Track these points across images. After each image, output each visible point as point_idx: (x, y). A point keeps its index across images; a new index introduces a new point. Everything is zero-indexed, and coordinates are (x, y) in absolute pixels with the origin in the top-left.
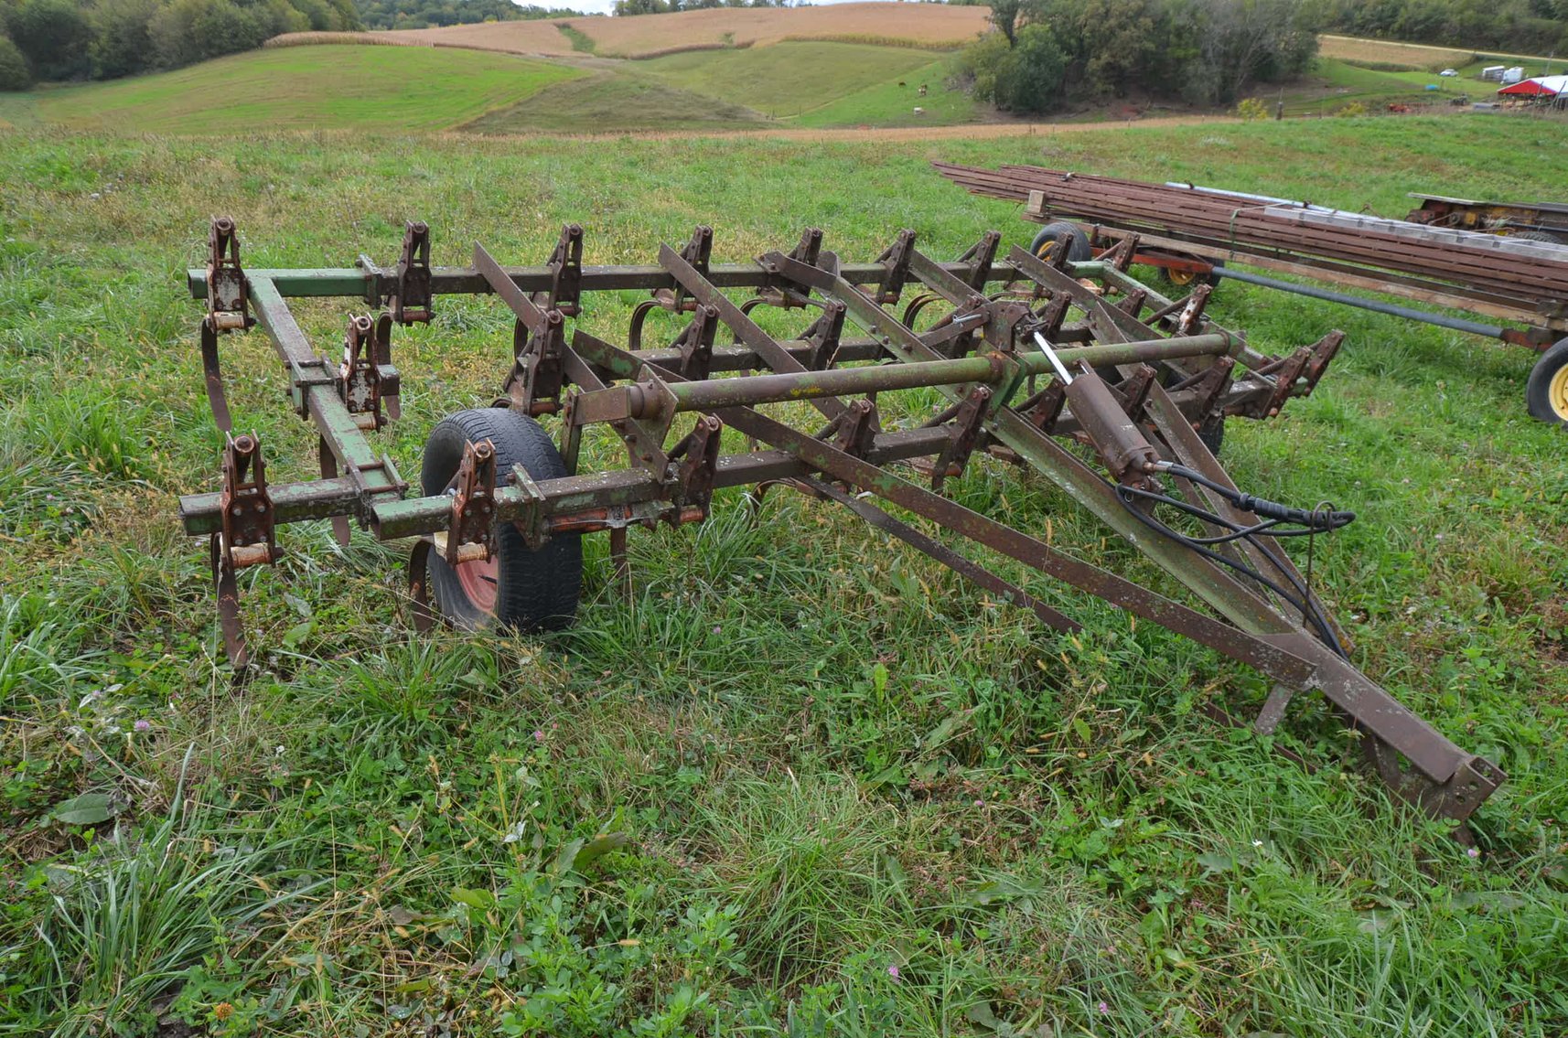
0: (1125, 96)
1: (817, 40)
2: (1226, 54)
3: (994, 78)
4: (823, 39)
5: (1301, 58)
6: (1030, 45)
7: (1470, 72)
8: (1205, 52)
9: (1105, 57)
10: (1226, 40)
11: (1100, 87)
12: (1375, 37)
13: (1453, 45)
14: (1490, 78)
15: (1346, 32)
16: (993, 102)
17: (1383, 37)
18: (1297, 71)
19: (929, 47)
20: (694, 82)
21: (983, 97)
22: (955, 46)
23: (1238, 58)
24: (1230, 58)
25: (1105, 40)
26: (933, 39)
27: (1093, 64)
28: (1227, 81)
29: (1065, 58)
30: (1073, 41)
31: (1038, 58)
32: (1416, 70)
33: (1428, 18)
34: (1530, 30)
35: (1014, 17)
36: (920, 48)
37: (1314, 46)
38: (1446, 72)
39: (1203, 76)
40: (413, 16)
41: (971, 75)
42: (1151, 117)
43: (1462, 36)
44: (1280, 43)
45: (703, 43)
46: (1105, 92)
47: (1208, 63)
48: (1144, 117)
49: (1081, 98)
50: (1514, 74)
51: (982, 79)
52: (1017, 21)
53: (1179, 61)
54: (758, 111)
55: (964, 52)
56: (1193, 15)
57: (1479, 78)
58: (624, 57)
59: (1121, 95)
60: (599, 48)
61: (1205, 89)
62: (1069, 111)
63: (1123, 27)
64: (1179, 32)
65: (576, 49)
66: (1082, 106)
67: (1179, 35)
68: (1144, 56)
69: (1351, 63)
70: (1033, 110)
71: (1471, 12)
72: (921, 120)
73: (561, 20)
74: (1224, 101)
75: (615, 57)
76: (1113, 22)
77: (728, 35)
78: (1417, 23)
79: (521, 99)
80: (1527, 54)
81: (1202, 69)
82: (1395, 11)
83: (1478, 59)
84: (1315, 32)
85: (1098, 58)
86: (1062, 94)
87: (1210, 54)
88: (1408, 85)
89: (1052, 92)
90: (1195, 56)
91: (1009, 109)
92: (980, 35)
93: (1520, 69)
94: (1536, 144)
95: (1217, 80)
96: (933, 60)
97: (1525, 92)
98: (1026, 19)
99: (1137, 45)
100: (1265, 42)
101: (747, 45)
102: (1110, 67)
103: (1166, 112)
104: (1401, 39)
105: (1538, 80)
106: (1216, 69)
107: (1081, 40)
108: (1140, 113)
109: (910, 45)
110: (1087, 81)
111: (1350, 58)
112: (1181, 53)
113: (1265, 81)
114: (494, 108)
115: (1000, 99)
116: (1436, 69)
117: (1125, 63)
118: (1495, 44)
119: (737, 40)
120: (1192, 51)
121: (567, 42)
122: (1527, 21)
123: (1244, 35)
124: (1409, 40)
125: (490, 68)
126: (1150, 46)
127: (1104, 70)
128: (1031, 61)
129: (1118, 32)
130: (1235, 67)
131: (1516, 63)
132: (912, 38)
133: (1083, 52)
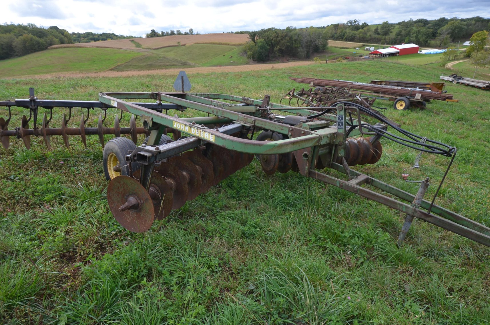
0: (284, 56)
1: (203, 43)
2: (307, 46)
3: (252, 53)
4: (205, 43)
5: (325, 46)
6: (260, 44)
7: (363, 48)
8: (302, 45)
9: (278, 47)
10: (307, 42)
11: (278, 54)
12: (340, 41)
13: (358, 42)
14: (367, 50)
15: (333, 39)
16: (252, 59)
17: (342, 41)
18: (324, 49)
19: (234, 45)
20: (171, 55)
21: (249, 58)
22: (241, 45)
23: (310, 47)
24: (308, 47)
25: (278, 43)
26: (234, 43)
27: (275, 49)
28: (308, 52)
29: (268, 47)
30: (270, 43)
31: (262, 47)
32: (350, 48)
33: (352, 36)
34: (375, 38)
36: (231, 45)
37: (327, 43)
38: (357, 49)
39: (302, 51)
40: (86, 39)
41: (245, 52)
42: (290, 62)
43: (360, 40)
44: (319, 42)
45: (172, 45)
46: (279, 56)
47: (303, 48)
48: (289, 62)
49: (274, 57)
50: (372, 49)
51: (249, 53)
52: (256, 38)
53: (296, 48)
54: (191, 63)
55: (243, 46)
56: (298, 36)
57: (364, 50)
58: (151, 49)
59: (283, 56)
60: (143, 46)
61: (303, 54)
62: (271, 61)
63: (282, 40)
64: (295, 41)
65: (137, 47)
66: (273, 59)
67: (295, 42)
68: (288, 47)
69: (335, 47)
70: (262, 61)
71: (361, 34)
72: (233, 64)
73: (131, 39)
74: (308, 57)
75: (148, 49)
76: (279, 38)
77: (179, 43)
78: (349, 37)
79: (127, 61)
80: (375, 44)
81: (302, 49)
82: (344, 35)
83: (364, 45)
84: (327, 40)
85: (277, 47)
86: (269, 56)
87: (303, 46)
88: (349, 52)
89: (266, 56)
90: (300, 46)
91: (256, 60)
92: (247, 42)
93: (373, 48)
94: (382, 67)
95: (306, 52)
96: (235, 48)
97: (375, 53)
98: (258, 38)
99: (286, 44)
100: (316, 43)
101: (184, 45)
102: (280, 49)
103: (294, 60)
104: (346, 41)
105: (378, 50)
106: (305, 49)
107: (272, 43)
108: (288, 61)
109: (229, 44)
110: (274, 53)
111: (335, 46)
112: (296, 46)
113: (316, 52)
114: (119, 64)
115: (254, 58)
116: (355, 48)
117: (283, 48)
118: (367, 41)
119: (182, 43)
120: (299, 45)
121: (134, 45)
122: (374, 36)
123: (311, 41)
124: (348, 41)
125: (116, 53)
126: (289, 44)
127: (278, 50)
128: (260, 48)
129: (281, 41)
130: (309, 49)
131: (373, 46)
132: (229, 43)
133: (273, 46)
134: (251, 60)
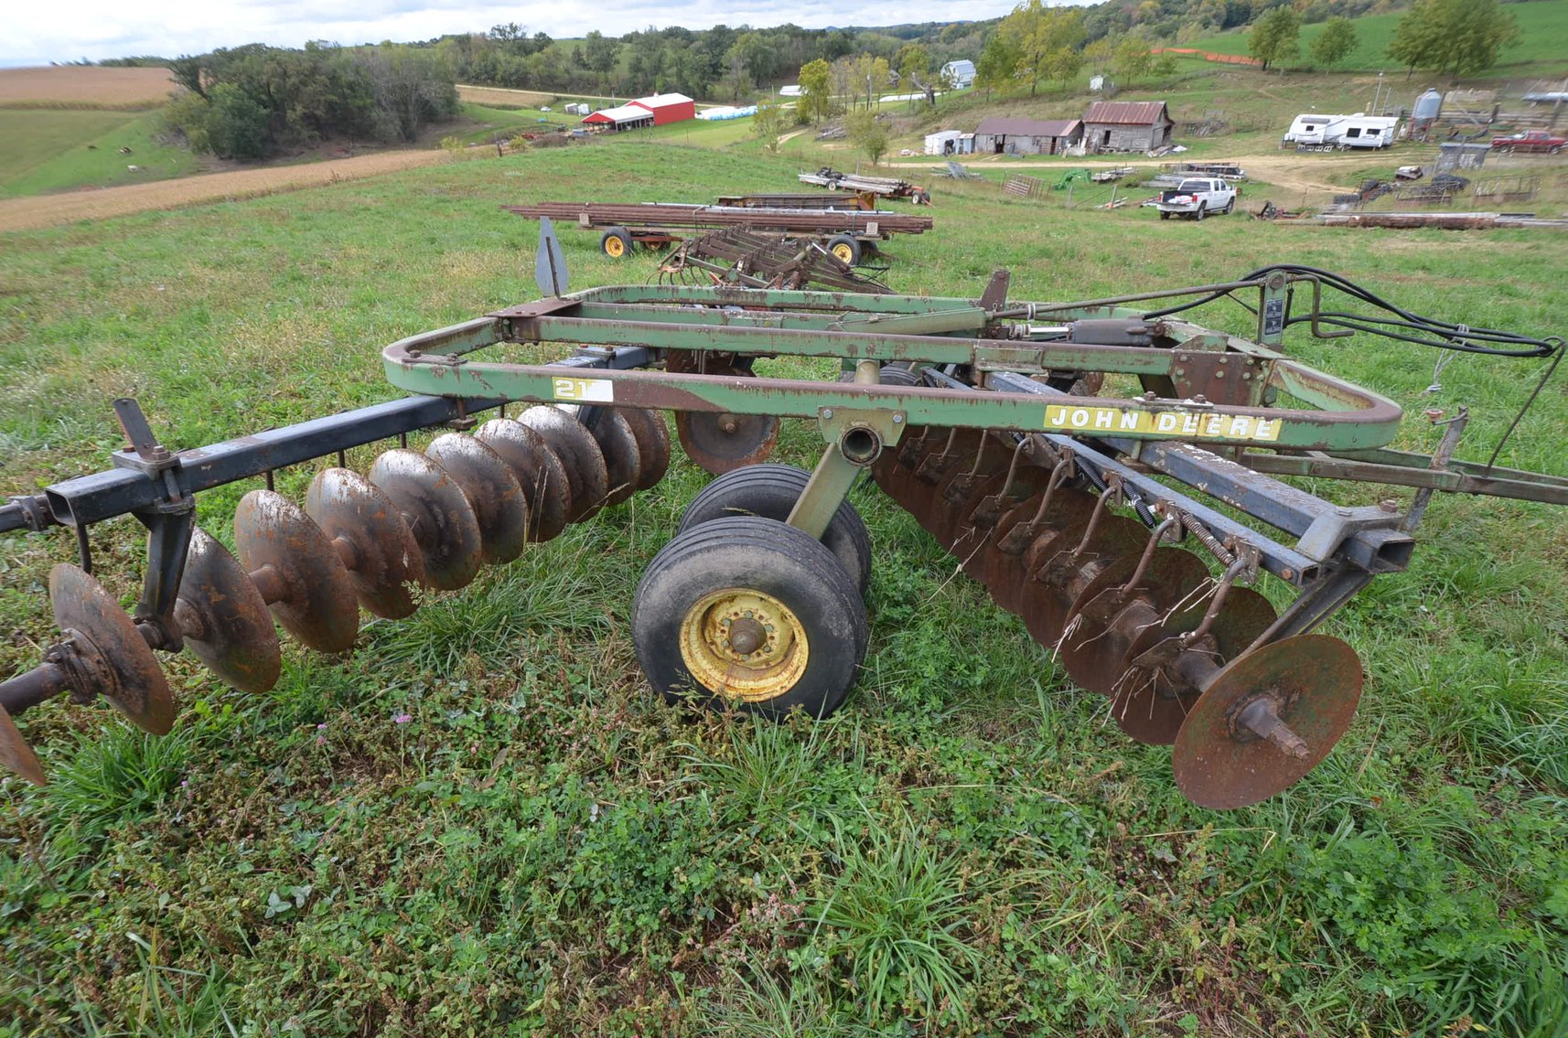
0: (328, 139)
2: (395, 102)
3: (204, 132)
5: (451, 101)
6: (226, 102)
7: (558, 107)
8: (379, 101)
9: (300, 109)
10: (392, 92)
11: (305, 133)
12: (488, 85)
13: (539, 90)
14: (571, 112)
15: (468, 82)
16: (213, 153)
17: (493, 85)
18: (452, 112)
19: (118, 108)
21: (201, 149)
22: (147, 106)
23: (406, 105)
24: (401, 104)
25: (294, 94)
26: (119, 101)
27: (291, 115)
28: (405, 124)
29: (264, 111)
30: (263, 97)
31: (239, 112)
32: (525, 107)
33: (517, 71)
34: (580, 78)
35: (197, 78)
36: (108, 109)
37: (455, 93)
38: (544, 108)
39: (386, 119)
41: (178, 131)
42: (358, 155)
43: (543, 84)
44: (432, 91)
46: (311, 137)
47: (385, 110)
48: (353, 155)
49: (294, 142)
50: (584, 108)
51: (193, 134)
52: (202, 81)
53: (362, 109)
55: (162, 111)
56: (357, 73)
57: (565, 112)
59: (325, 138)
61: (394, 128)
62: (287, 155)
63: (304, 84)
64: (351, 86)
66: (295, 150)
67: (353, 89)
68: (331, 106)
69: (482, 105)
70: (255, 156)
71: (541, 67)
72: (143, 176)
74: (409, 138)
76: (294, 80)
78: (511, 75)
80: (586, 94)
81: (383, 114)
82: (494, 68)
83: (559, 99)
84: (452, 83)
85: (294, 110)
86: (274, 141)
87: (384, 103)
88: (526, 119)
89: (264, 140)
90: (372, 105)
91: (230, 158)
92: (170, 95)
93: (587, 105)
95: (398, 122)
96: (128, 120)
97: (597, 120)
98: (211, 79)
99: (322, 98)
100: (420, 92)
102: (306, 116)
103: (368, 150)
105: (601, 112)
106: (393, 114)
107: (269, 94)
108: (348, 153)
109: (95, 107)
110: (292, 130)
111: (481, 101)
112: (360, 103)
113: (432, 121)
115: (219, 151)
116: (537, 107)
117: (318, 113)
118: (564, 88)
120: (369, 101)
122: (577, 72)
123: (403, 87)
124: (512, 87)
126: (333, 98)
127: (302, 119)
128: (234, 115)
129: (302, 88)
130: (407, 111)
131: (583, 101)
132: (96, 101)
133: (277, 105)
134: (212, 158)
